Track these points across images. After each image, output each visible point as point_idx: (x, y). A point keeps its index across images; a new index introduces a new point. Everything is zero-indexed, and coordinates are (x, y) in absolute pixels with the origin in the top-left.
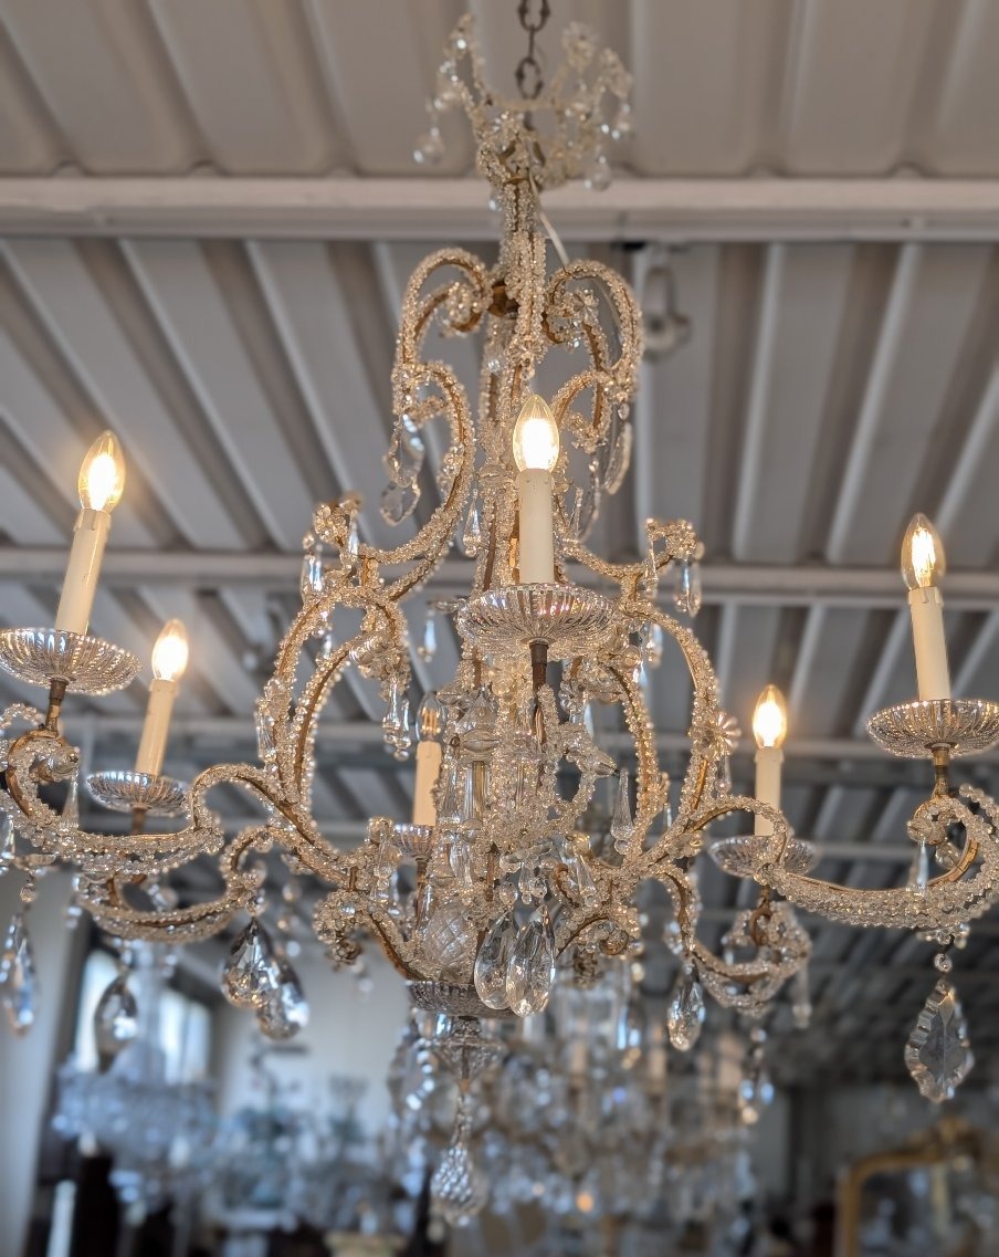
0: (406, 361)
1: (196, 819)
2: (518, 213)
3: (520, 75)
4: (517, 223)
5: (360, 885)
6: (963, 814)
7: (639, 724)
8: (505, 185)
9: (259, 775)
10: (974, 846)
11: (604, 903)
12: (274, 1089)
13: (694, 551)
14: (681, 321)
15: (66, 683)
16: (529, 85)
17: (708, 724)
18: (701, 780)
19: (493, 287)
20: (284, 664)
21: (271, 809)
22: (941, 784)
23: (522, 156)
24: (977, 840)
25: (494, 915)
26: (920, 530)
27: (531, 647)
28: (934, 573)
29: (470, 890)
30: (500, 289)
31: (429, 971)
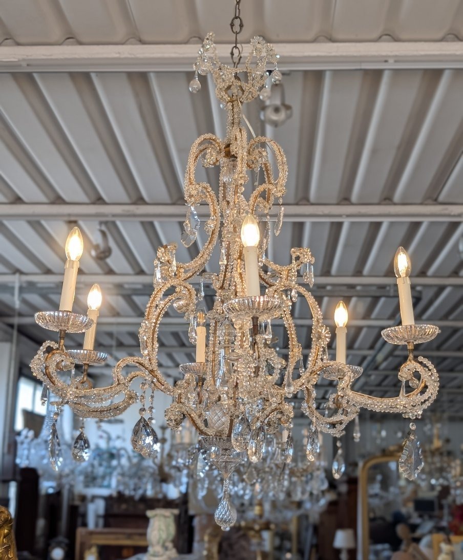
0: (191, 184)
1: (118, 380)
2: (234, 115)
3: (232, 54)
4: (233, 119)
5: (182, 400)
6: (419, 368)
7: (289, 324)
8: (228, 103)
9: (142, 360)
10: (424, 381)
11: (279, 404)
12: (109, 439)
13: (311, 261)
14: (288, 108)
16: (236, 60)
17: (319, 332)
18: (316, 354)
19: (225, 148)
20: (148, 315)
21: (147, 373)
22: (411, 356)
23: (235, 90)
24: (425, 379)
25: (237, 413)
26: (401, 253)
27: (252, 318)
28: (407, 271)
29: (226, 402)
30: (227, 149)
31: (211, 432)
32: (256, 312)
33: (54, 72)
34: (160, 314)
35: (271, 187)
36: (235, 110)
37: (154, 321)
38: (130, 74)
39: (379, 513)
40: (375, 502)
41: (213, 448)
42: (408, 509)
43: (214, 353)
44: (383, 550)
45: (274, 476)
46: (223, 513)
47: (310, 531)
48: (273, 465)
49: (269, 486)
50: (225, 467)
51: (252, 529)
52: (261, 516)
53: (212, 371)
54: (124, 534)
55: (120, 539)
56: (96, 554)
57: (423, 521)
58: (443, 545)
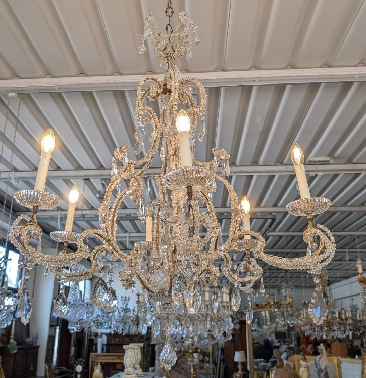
0: (139, 106)
1: (81, 247)
2: (168, 66)
3: (167, 28)
5: (133, 264)
6: (319, 233)
8: (164, 58)
9: (100, 232)
11: (208, 266)
13: (227, 157)
15: (38, 207)
16: (169, 30)
17: (236, 208)
18: (235, 226)
19: (163, 86)
20: (107, 197)
21: (104, 243)
22: (311, 224)
24: (324, 242)
25: (176, 273)
26: (296, 147)
27: (187, 187)
28: (301, 160)
29: (167, 265)
30: (165, 86)
31: (155, 290)
32: (191, 181)
33: (72, 91)
34: (118, 202)
35: (195, 109)
36: (170, 62)
37: (114, 208)
38: (114, 91)
39: (257, 340)
40: (255, 334)
41: (158, 303)
42: (272, 338)
43: (157, 232)
44: (261, 362)
45: (200, 322)
46: (166, 356)
47: (220, 351)
48: (200, 315)
49: (198, 328)
50: (167, 318)
52: (193, 345)
53: (157, 245)
54: (117, 356)
55: (114, 359)
56: (100, 368)
57: (281, 344)
58: (302, 362)
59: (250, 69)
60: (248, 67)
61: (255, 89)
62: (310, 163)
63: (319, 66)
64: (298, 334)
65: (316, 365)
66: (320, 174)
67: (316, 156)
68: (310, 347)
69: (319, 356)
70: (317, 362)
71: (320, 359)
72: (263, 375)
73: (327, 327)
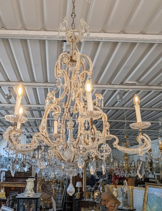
3: (72, 25)
4: (73, 48)
5: (57, 148)
6: (145, 138)
8: (71, 42)
12: (9, 154)
13: (102, 98)
16: (73, 27)
18: (105, 132)
22: (141, 133)
30: (71, 58)
31: (66, 160)
36: (73, 45)
38: (21, 40)
44: (89, 187)
51: (52, 182)
52: (55, 178)
54: (13, 183)
55: (11, 185)
56: (4, 190)
57: (100, 178)
58: (114, 188)
59: (100, 32)
60: (99, 31)
61: (101, 43)
62: (126, 84)
63: (138, 33)
64: (109, 173)
65: (122, 190)
66: (131, 90)
67: (129, 80)
68: (117, 180)
69: (123, 186)
70: (123, 189)
71: (124, 187)
72: (91, 194)
73: (127, 171)
